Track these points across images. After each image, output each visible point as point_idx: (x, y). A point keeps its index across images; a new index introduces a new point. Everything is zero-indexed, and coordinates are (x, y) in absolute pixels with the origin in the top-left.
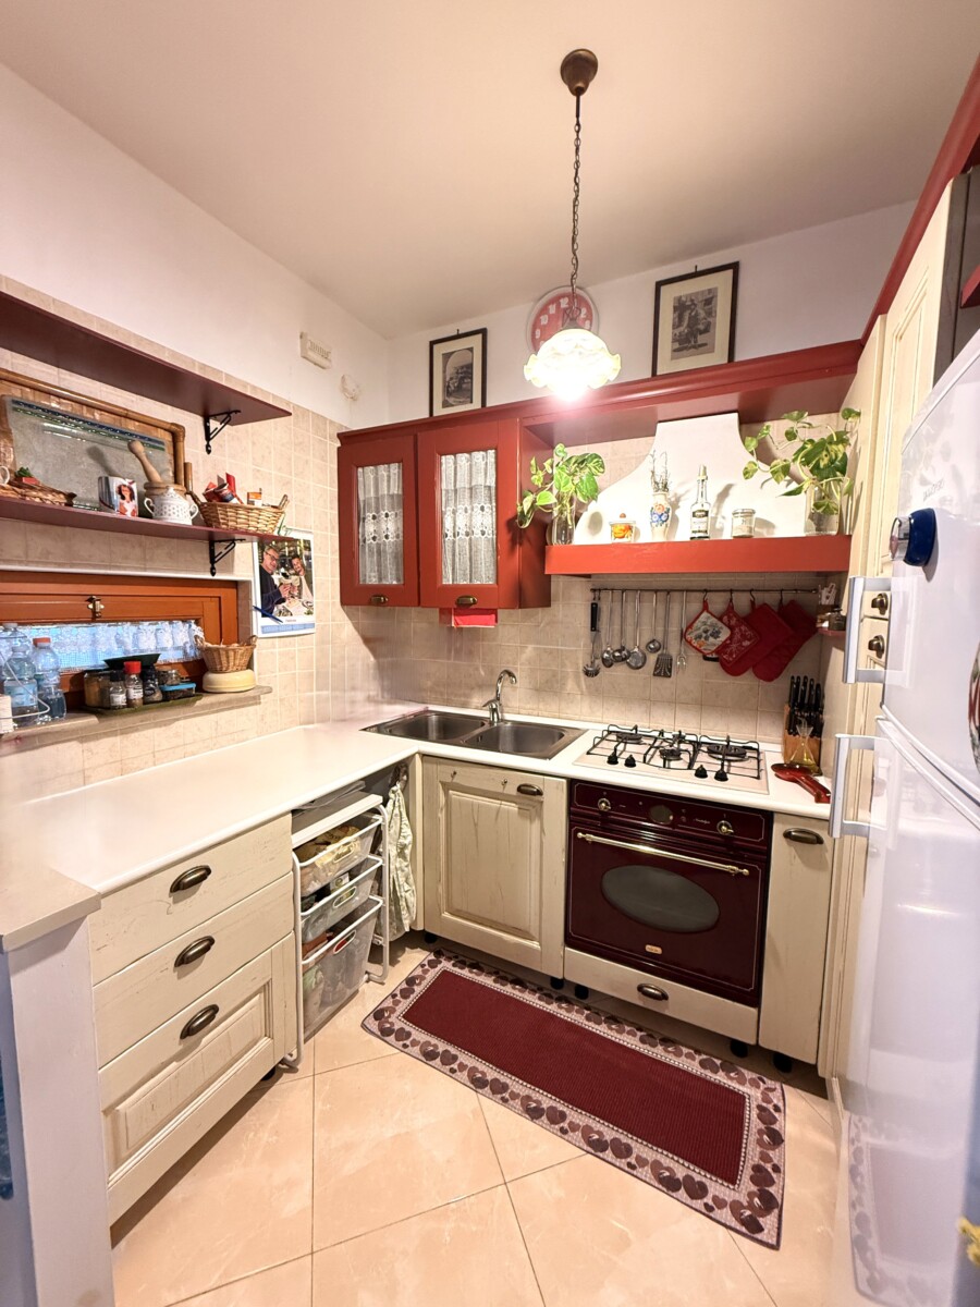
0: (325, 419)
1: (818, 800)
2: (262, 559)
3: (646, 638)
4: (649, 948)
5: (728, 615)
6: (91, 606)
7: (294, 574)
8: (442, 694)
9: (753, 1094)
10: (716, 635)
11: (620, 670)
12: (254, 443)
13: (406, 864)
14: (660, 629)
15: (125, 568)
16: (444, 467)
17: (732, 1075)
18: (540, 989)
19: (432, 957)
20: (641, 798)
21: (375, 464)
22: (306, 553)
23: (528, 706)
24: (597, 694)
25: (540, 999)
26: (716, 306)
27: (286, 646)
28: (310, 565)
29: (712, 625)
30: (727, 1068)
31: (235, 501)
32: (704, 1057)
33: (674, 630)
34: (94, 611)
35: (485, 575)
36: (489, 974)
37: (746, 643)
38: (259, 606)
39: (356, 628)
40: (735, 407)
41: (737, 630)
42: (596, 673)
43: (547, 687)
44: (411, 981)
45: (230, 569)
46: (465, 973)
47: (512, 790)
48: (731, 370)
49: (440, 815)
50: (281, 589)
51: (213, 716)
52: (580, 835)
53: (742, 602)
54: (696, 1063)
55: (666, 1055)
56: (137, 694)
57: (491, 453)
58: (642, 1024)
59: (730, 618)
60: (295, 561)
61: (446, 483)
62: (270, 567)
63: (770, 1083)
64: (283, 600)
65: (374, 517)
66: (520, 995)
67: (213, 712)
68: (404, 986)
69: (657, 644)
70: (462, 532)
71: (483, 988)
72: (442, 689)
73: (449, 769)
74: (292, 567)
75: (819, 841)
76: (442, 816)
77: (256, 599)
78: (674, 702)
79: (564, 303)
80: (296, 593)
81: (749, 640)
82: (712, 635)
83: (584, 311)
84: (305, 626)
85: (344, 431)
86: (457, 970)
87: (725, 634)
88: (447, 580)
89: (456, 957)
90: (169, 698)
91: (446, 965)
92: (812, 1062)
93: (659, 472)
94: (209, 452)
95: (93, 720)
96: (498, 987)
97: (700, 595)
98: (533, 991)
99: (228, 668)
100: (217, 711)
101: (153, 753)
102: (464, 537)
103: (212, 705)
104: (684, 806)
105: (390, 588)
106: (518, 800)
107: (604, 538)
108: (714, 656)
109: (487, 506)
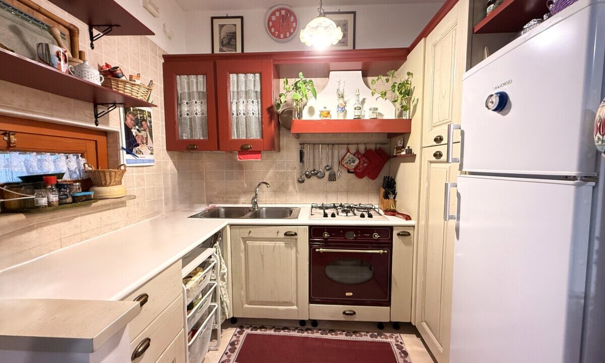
0: (156, 45)
1: (407, 219)
2: (125, 119)
3: (324, 164)
4: (347, 294)
5: (357, 153)
6: (6, 138)
7: (143, 131)
8: (223, 198)
9: (392, 341)
10: (354, 162)
11: (314, 180)
12: (119, 49)
13: (225, 283)
14: (330, 160)
15: (37, 113)
16: (231, 79)
17: (382, 337)
18: (297, 328)
19: (239, 330)
20: (340, 230)
21: (188, 74)
22: (149, 119)
23: (270, 200)
24: (303, 191)
25: (298, 332)
26: (347, 27)
27: (139, 172)
28: (151, 126)
29: (352, 158)
30: (380, 335)
31: (123, 78)
32: (370, 333)
33: (336, 161)
34: (9, 142)
35: (255, 133)
36: (271, 329)
37: (365, 165)
38: (125, 147)
39: (174, 164)
40: (360, 68)
41: (361, 160)
42: (303, 182)
43: (280, 190)
44: (232, 344)
45: (107, 123)
46: (259, 332)
47: (282, 235)
48: (353, 52)
49: (241, 255)
50: (137, 138)
51: (98, 215)
52: (317, 250)
53: (362, 148)
54: (369, 337)
55: (357, 338)
56: (54, 198)
57: (258, 75)
58: (344, 329)
59: (358, 155)
60: (144, 123)
61: (233, 88)
62: (131, 125)
63: (396, 335)
64: (138, 145)
65: (187, 103)
66: (289, 333)
67: (99, 212)
68: (230, 347)
69: (329, 167)
70: (242, 113)
71: (271, 336)
72: (223, 196)
73: (247, 230)
74: (142, 126)
75: (409, 234)
76: (243, 255)
77: (123, 142)
78: (337, 192)
79: (283, 12)
80: (145, 141)
81: (366, 163)
82: (352, 162)
83: (292, 18)
84: (150, 161)
85: (165, 54)
86: (254, 332)
87: (357, 161)
88: (234, 137)
89: (251, 326)
90: (75, 200)
91: (248, 331)
92: (409, 321)
93: (341, 90)
94: (93, 48)
95: (21, 217)
96: (277, 333)
97: (346, 146)
98: (294, 330)
99: (110, 183)
100: (101, 211)
101: (60, 239)
102: (243, 115)
103: (102, 206)
104: (359, 230)
105: (199, 141)
106: (285, 240)
107: (316, 117)
108: (353, 171)
109: (255, 101)
